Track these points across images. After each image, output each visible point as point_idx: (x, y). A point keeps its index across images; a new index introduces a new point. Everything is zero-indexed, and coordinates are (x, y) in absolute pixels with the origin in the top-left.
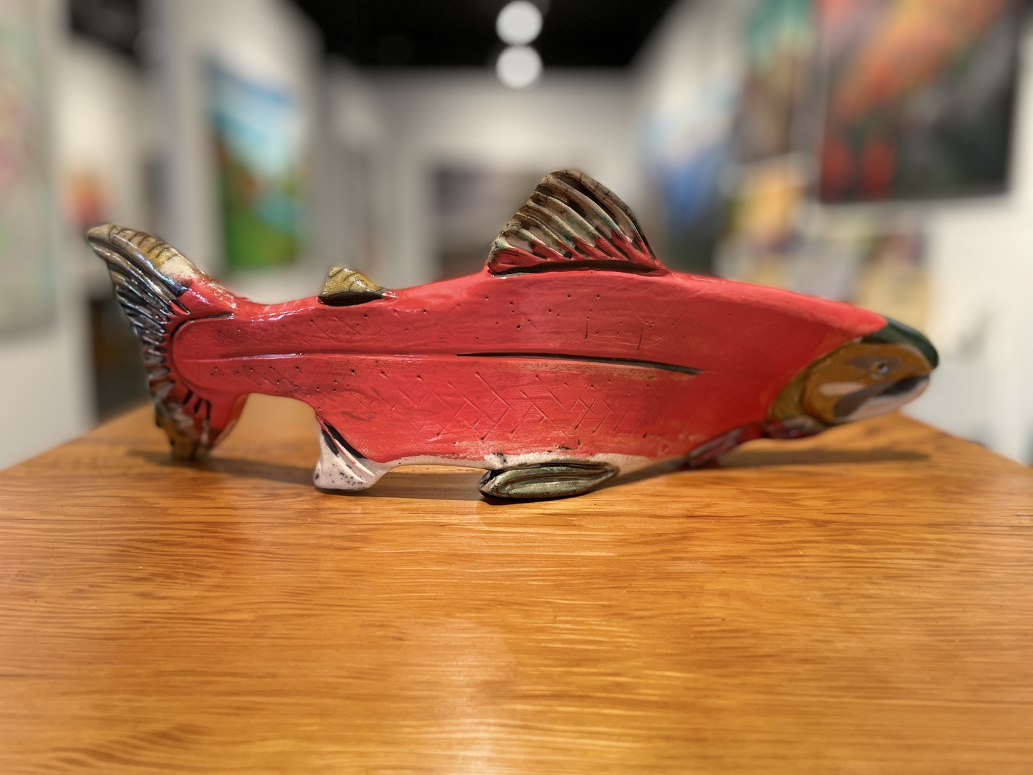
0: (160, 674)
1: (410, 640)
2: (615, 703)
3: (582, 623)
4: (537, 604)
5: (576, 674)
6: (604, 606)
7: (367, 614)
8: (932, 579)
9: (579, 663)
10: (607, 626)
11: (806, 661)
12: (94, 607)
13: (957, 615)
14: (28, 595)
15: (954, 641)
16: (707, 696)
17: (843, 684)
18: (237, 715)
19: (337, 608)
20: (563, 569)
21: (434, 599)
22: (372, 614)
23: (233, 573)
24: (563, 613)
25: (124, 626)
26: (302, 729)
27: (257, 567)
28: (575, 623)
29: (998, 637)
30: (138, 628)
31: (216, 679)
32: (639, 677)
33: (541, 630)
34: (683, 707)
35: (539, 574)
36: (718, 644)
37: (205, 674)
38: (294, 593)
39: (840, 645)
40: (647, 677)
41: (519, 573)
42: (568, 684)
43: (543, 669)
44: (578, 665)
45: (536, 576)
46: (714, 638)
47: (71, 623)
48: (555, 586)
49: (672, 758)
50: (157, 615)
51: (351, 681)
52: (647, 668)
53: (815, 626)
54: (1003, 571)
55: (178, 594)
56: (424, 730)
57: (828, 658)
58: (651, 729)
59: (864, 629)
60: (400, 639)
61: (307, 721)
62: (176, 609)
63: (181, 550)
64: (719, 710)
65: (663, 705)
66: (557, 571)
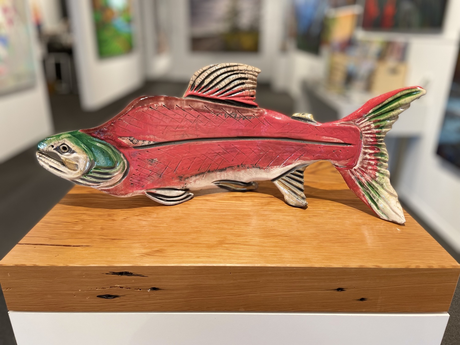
44: (239, 237)
46: (268, 231)
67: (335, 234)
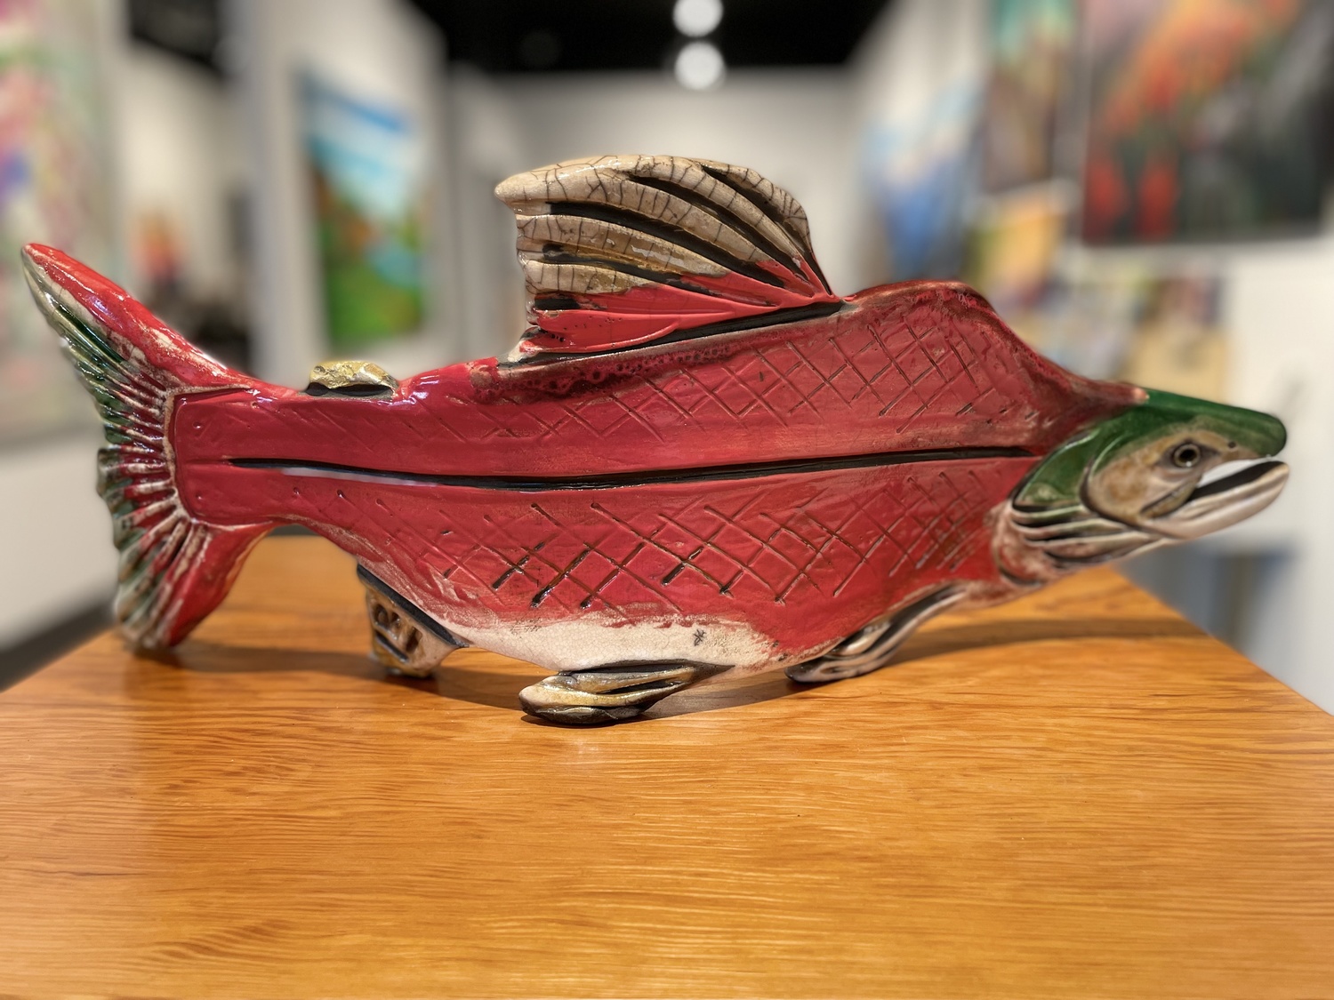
0: (252, 872)
1: (489, 838)
4: (618, 799)
6: (686, 802)
7: (451, 811)
12: (188, 804)
13: (1035, 811)
14: (124, 792)
15: (1019, 839)
19: (422, 805)
20: (655, 761)
21: (520, 794)
22: (456, 810)
23: (324, 766)
24: (642, 810)
25: (218, 824)
27: (348, 759)
28: (652, 820)
30: (231, 826)
31: (303, 876)
33: (616, 827)
35: (628, 766)
36: (786, 841)
37: (293, 872)
38: (382, 788)
44: (645, 864)
45: (625, 769)
46: (782, 836)
50: (248, 812)
55: (269, 789)
60: (479, 837)
63: (272, 740)
67: (1090, 846)
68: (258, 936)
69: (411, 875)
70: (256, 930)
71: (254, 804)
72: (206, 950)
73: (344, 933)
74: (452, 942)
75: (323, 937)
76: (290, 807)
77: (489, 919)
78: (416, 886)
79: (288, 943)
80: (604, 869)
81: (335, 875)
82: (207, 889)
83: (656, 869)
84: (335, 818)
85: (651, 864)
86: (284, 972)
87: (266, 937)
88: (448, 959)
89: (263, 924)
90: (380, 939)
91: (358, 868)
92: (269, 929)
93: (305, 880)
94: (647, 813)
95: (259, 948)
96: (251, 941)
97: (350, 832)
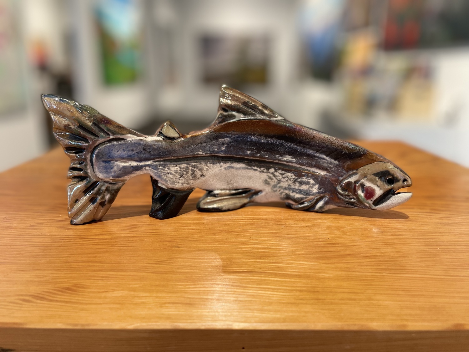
0: (67, 262)
1: (183, 248)
2: (276, 275)
3: (263, 240)
4: (242, 232)
5: (259, 262)
6: (273, 233)
7: (164, 236)
8: (428, 221)
9: (260, 258)
10: (274, 241)
11: (366, 257)
12: (38, 233)
13: (439, 237)
14: (8, 228)
15: (437, 248)
16: (319, 273)
17: (384, 267)
18: (102, 280)
19: (150, 233)
20: (255, 217)
21: (195, 230)
22: (166, 236)
24: (254, 236)
25: (52, 241)
26: (131, 286)
28: (260, 240)
29: (457, 247)
30: (58, 242)
31: (93, 264)
32: (288, 264)
33: (243, 243)
34: (308, 277)
35: (244, 219)
36: (326, 250)
37: (88, 262)
38: (131, 227)
39: (382, 250)
40: (292, 264)
41: (235, 219)
42: (254, 267)
43: (244, 260)
45: (242, 220)
46: (324, 247)
47: (28, 240)
48: (251, 224)
49: (301, 299)
50: (67, 236)
51: (155, 265)
52: (292, 260)
53: (371, 242)
54: (461, 218)
56: (188, 286)
57: (377, 256)
58: (293, 287)
59: (394, 243)
60: (178, 247)
61: (134, 283)
62: (75, 234)
64: (324, 278)
65: (299, 276)
66: (252, 217)
68: (69, 292)
69: (146, 263)
70: (68, 289)
71: (70, 233)
72: (42, 298)
73: (114, 291)
74: (170, 295)
75: (103, 292)
76: (87, 235)
77: (188, 284)
78: (149, 268)
79: (85, 295)
80: (241, 261)
81: (109, 263)
82: (45, 270)
83: (266, 261)
84: (109, 239)
85: (263, 259)
86: (82, 310)
87: (73, 292)
88: (169, 303)
89: (72, 286)
90: (132, 293)
91: (119, 261)
92: (75, 288)
93: (94, 266)
94: (257, 237)
95: (70, 298)
96: (65, 294)
97: (116, 245)
